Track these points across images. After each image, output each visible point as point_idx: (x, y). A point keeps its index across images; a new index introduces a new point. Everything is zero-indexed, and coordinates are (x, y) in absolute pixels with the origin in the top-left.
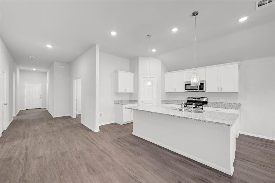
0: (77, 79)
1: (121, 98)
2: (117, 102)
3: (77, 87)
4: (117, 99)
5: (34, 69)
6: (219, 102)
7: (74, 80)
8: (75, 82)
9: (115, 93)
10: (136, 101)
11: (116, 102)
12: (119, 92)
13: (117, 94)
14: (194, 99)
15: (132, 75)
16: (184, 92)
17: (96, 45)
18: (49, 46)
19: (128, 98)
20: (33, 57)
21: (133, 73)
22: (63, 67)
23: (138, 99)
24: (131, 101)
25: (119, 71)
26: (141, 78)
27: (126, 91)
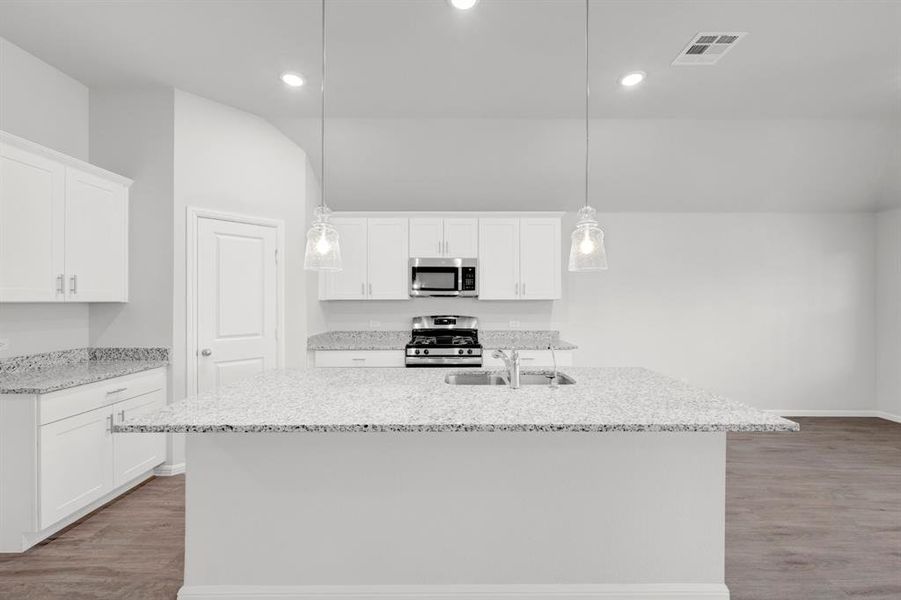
6: (508, 329)
14: (436, 323)
16: (407, 297)
19: (78, 337)
21: (130, 182)
23: (169, 339)
24: (104, 359)
27: (61, 290)
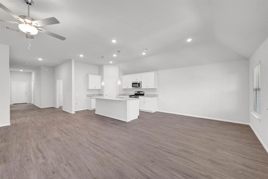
0: (59, 79)
1: (91, 93)
2: (89, 96)
3: (59, 85)
4: (88, 93)
5: (21, 71)
7: (57, 80)
8: (58, 81)
9: (87, 89)
10: (102, 95)
11: (87, 96)
12: (89, 89)
13: (88, 90)
14: (137, 92)
15: (99, 77)
16: (132, 88)
17: (72, 60)
18: (40, 59)
19: (97, 93)
20: (25, 64)
21: (101, 76)
22: (48, 70)
23: (103, 93)
24: (99, 95)
25: (89, 75)
26: (105, 79)
27: (94, 88)
